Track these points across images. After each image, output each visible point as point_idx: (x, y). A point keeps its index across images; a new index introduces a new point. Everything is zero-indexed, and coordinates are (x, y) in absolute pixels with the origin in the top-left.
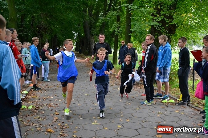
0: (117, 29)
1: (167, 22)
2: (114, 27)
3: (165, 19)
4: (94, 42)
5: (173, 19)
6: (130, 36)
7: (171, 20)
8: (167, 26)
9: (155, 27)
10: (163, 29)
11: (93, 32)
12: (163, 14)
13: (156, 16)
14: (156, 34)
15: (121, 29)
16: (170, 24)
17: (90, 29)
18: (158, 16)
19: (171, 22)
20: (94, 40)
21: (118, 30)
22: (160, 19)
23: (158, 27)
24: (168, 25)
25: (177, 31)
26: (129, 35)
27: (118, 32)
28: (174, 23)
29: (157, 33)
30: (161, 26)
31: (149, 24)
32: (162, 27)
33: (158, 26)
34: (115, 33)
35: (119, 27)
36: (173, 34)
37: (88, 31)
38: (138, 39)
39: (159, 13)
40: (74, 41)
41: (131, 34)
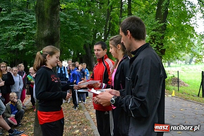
1: (159, 47)
3: (158, 45)
5: (163, 46)
7: (162, 46)
8: (160, 50)
12: (157, 42)
13: (153, 44)
16: (162, 48)
18: (153, 43)
19: (162, 47)
22: (155, 46)
25: (166, 53)
28: (164, 48)
33: (155, 50)
36: (164, 55)
39: (153, 41)
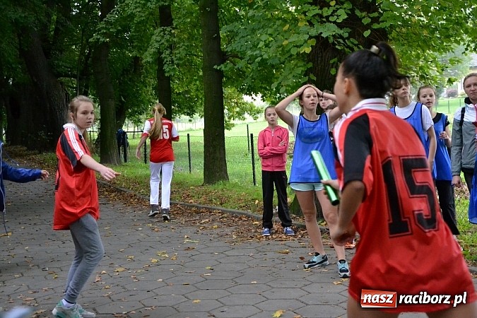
2: (157, 45)
6: (220, 75)
9: (331, 40)
10: (355, 45)
14: (332, 62)
21: (174, 58)
23: (341, 41)
24: (369, 30)
26: (216, 69)
29: (335, 60)
30: (348, 38)
31: (313, 32)
32: (352, 40)
37: (42, 62)
41: (222, 67)
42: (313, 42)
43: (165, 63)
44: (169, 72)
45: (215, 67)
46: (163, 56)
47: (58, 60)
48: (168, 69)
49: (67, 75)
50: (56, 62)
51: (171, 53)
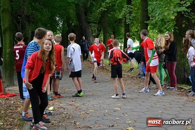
0: (128, 15)
2: (124, 12)
4: (92, 33)
6: (147, 25)
9: (183, 13)
11: (90, 19)
14: (183, 22)
15: (133, 15)
17: (86, 14)
20: (92, 30)
21: (130, 17)
23: (187, 13)
26: (145, 23)
27: (130, 19)
29: (185, 21)
30: (190, 12)
31: (175, 10)
32: (192, 13)
34: (127, 21)
35: (130, 13)
37: (83, 17)
38: (157, 28)
40: (58, 32)
41: (148, 22)
42: (176, 14)
43: (127, 19)
44: (128, 22)
45: (145, 22)
46: (126, 16)
47: (90, 17)
48: (128, 21)
49: (92, 23)
50: (89, 17)
51: (129, 15)
